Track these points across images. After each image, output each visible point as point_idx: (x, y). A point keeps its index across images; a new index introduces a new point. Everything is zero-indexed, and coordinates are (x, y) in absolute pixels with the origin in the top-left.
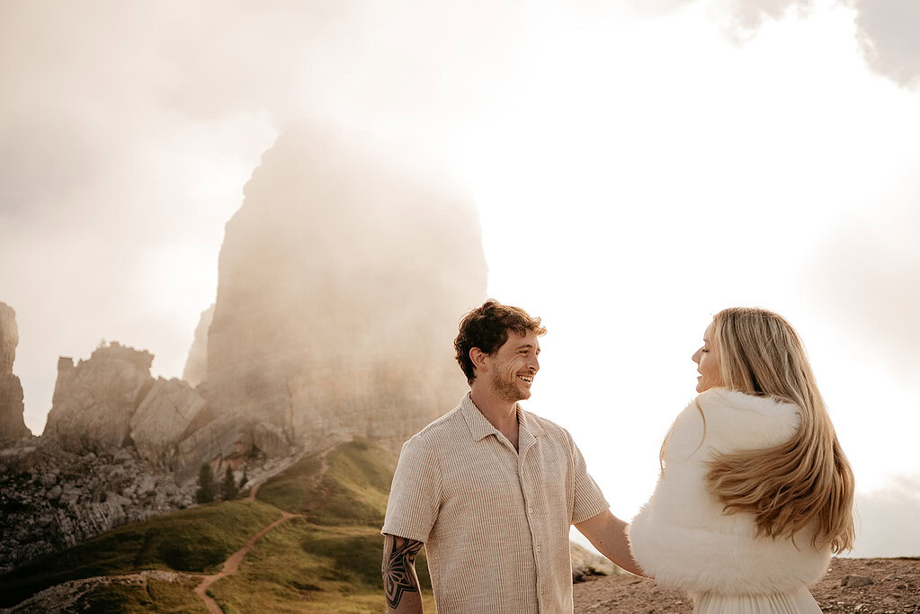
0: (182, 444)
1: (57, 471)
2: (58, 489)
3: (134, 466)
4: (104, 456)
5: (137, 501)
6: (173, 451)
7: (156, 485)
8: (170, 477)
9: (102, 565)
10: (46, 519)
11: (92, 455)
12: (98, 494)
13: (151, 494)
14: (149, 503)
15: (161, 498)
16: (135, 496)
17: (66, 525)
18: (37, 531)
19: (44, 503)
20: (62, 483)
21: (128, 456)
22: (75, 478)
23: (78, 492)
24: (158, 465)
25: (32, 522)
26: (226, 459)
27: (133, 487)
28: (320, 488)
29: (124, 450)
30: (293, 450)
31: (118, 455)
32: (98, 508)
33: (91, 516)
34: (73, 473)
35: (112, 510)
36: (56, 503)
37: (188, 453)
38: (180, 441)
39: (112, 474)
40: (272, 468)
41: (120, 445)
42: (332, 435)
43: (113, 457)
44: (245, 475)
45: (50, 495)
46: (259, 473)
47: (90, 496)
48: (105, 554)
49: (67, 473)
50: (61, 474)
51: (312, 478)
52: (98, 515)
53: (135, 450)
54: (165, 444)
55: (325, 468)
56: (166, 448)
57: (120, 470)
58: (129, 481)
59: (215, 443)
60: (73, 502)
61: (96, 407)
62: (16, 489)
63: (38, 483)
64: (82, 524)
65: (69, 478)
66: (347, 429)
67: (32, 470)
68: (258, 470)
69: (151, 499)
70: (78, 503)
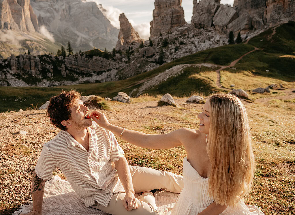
0: (228, 26)
1: (193, 34)
2: (193, 39)
3: (214, 32)
4: (206, 29)
5: (214, 43)
6: (225, 28)
7: (220, 38)
8: (225, 36)
9: (196, 61)
10: (189, 47)
11: (202, 29)
12: (203, 40)
13: (219, 41)
14: (217, 44)
15: (221, 42)
16: (214, 41)
17: (194, 49)
18: (188, 50)
19: (189, 43)
20: (194, 37)
21: (212, 29)
22: (198, 36)
23: (198, 40)
24: (221, 32)
25: (186, 47)
26: (242, 30)
27: (213, 39)
28: (270, 40)
29: (211, 28)
30: (265, 27)
31: (209, 29)
32: (203, 44)
33: (201, 47)
34: (197, 34)
35: (207, 45)
36: (192, 43)
37: (230, 28)
38: (228, 24)
39: (208, 35)
40: (257, 33)
41: (210, 26)
42: (280, 21)
43: (208, 29)
44: (247, 35)
45: (191, 41)
46: (252, 35)
47: (201, 41)
48: (197, 58)
49: (195, 34)
50: (194, 34)
51: (269, 36)
52: (203, 47)
53: (215, 27)
54: (223, 25)
55: (274, 33)
56: (223, 27)
57: (210, 33)
58: (212, 37)
59: (239, 25)
60: (196, 43)
61: (203, 15)
62: (183, 39)
63: (188, 37)
64: (198, 49)
65: (196, 36)
66: (287, 19)
67: (187, 33)
68: (253, 33)
69: (218, 42)
70: (198, 43)
